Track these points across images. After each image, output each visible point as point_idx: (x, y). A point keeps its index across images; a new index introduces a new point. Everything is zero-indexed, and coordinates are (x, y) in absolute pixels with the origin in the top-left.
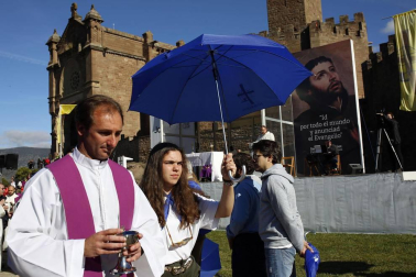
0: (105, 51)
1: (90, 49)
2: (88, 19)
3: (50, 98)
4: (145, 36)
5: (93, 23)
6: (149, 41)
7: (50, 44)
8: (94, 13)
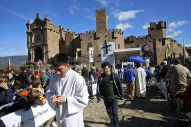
0: (50, 30)
1: (46, 29)
2: (45, 20)
3: (28, 43)
4: (60, 26)
5: (47, 21)
6: (61, 28)
7: (27, 25)
8: (47, 18)
